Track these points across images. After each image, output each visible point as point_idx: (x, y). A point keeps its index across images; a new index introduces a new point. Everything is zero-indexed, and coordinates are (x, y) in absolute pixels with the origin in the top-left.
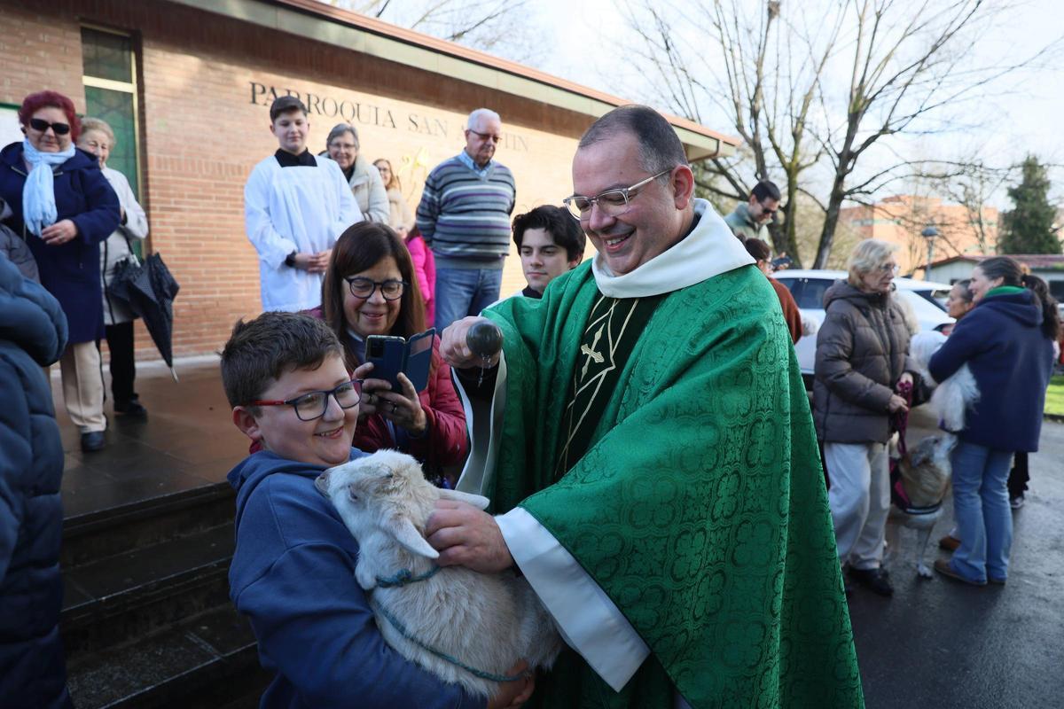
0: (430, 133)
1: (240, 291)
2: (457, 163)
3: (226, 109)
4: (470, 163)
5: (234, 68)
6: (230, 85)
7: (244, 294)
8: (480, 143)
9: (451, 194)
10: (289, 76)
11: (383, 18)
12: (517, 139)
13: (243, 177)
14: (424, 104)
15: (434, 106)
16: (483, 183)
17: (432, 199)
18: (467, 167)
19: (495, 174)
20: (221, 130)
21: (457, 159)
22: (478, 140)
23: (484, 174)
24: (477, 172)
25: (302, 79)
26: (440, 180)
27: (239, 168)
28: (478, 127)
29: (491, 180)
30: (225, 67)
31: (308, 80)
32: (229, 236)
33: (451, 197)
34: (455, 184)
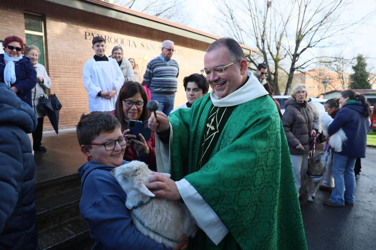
0: (148, 49)
2: (159, 59)
3: (76, 41)
4: (163, 59)
5: (79, 27)
6: (76, 33)
7: (83, 107)
8: (168, 52)
9: (157, 70)
10: (98, 29)
11: (131, 9)
12: (179, 51)
13: (83, 65)
14: (146, 39)
15: (150, 39)
16: (168, 66)
17: (150, 72)
18: (162, 61)
19: (172, 63)
20: (75, 49)
21: (158, 57)
23: (168, 63)
24: (166, 62)
25: (103, 30)
26: (153, 65)
27: (81, 62)
28: (167, 46)
29: (170, 65)
30: (75, 26)
31: (105, 31)
32: (77, 86)
33: (157, 71)
34: (158, 66)
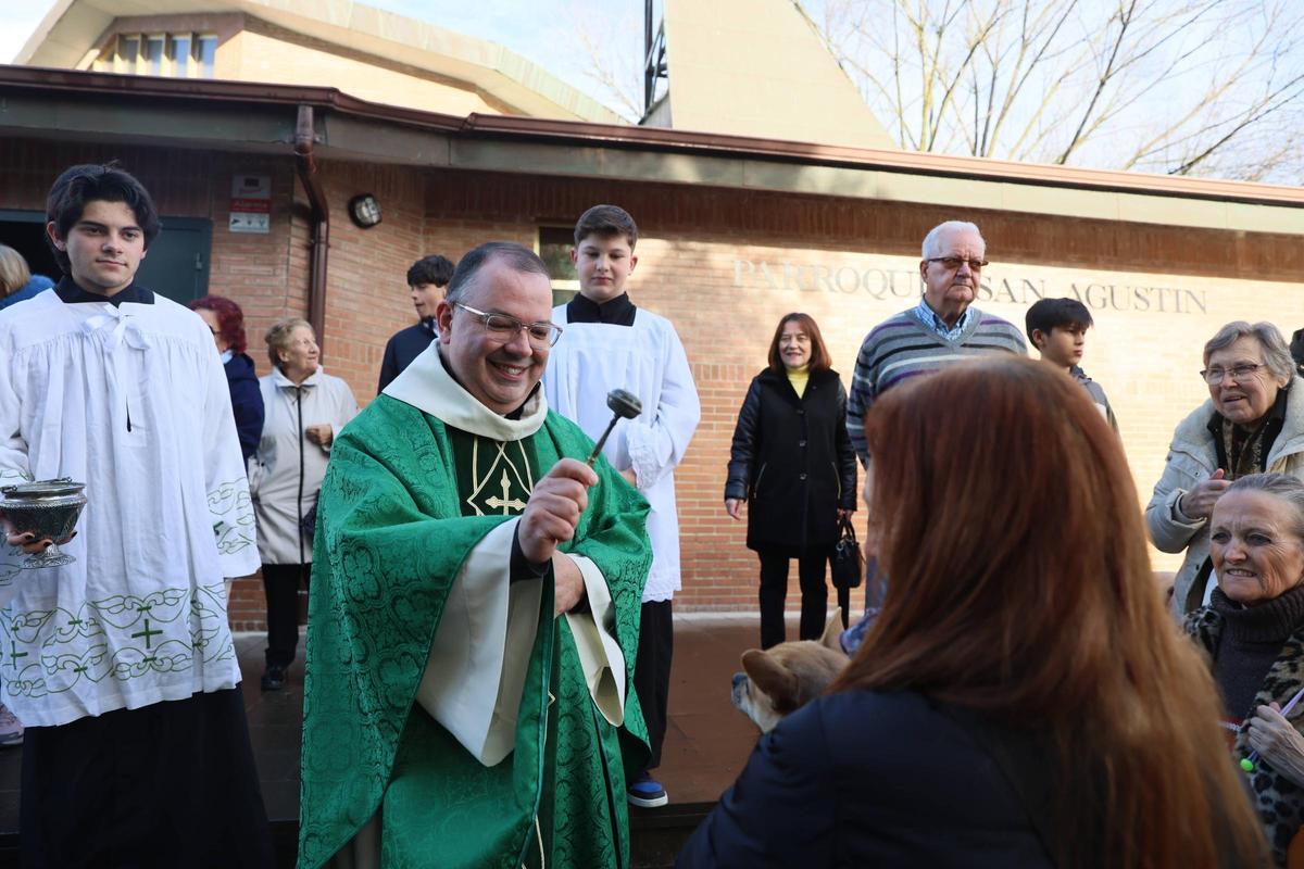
0: (1014, 300)
1: (711, 530)
2: (909, 320)
3: (700, 297)
4: (928, 317)
5: (711, 246)
6: (704, 268)
7: (715, 534)
8: (949, 274)
9: (890, 372)
10: (786, 247)
12: (1182, 295)
13: (720, 380)
14: (1002, 261)
15: (1020, 261)
16: (951, 350)
17: (863, 384)
19: (977, 334)
20: (693, 324)
21: (910, 314)
22: (943, 273)
23: (954, 335)
24: (940, 333)
25: (808, 248)
26: (874, 351)
27: (715, 369)
29: (964, 345)
30: (694, 245)
31: (814, 248)
32: (698, 457)
33: (891, 377)
34: (898, 355)
